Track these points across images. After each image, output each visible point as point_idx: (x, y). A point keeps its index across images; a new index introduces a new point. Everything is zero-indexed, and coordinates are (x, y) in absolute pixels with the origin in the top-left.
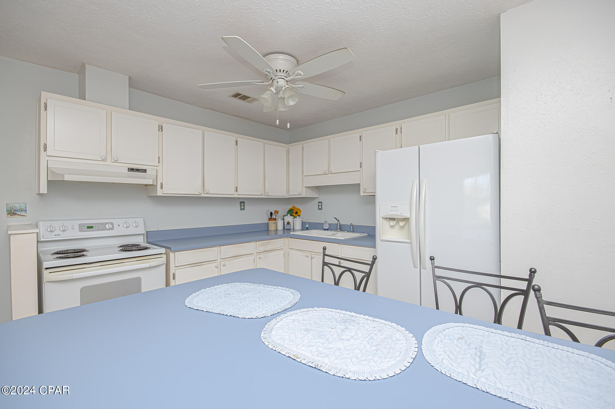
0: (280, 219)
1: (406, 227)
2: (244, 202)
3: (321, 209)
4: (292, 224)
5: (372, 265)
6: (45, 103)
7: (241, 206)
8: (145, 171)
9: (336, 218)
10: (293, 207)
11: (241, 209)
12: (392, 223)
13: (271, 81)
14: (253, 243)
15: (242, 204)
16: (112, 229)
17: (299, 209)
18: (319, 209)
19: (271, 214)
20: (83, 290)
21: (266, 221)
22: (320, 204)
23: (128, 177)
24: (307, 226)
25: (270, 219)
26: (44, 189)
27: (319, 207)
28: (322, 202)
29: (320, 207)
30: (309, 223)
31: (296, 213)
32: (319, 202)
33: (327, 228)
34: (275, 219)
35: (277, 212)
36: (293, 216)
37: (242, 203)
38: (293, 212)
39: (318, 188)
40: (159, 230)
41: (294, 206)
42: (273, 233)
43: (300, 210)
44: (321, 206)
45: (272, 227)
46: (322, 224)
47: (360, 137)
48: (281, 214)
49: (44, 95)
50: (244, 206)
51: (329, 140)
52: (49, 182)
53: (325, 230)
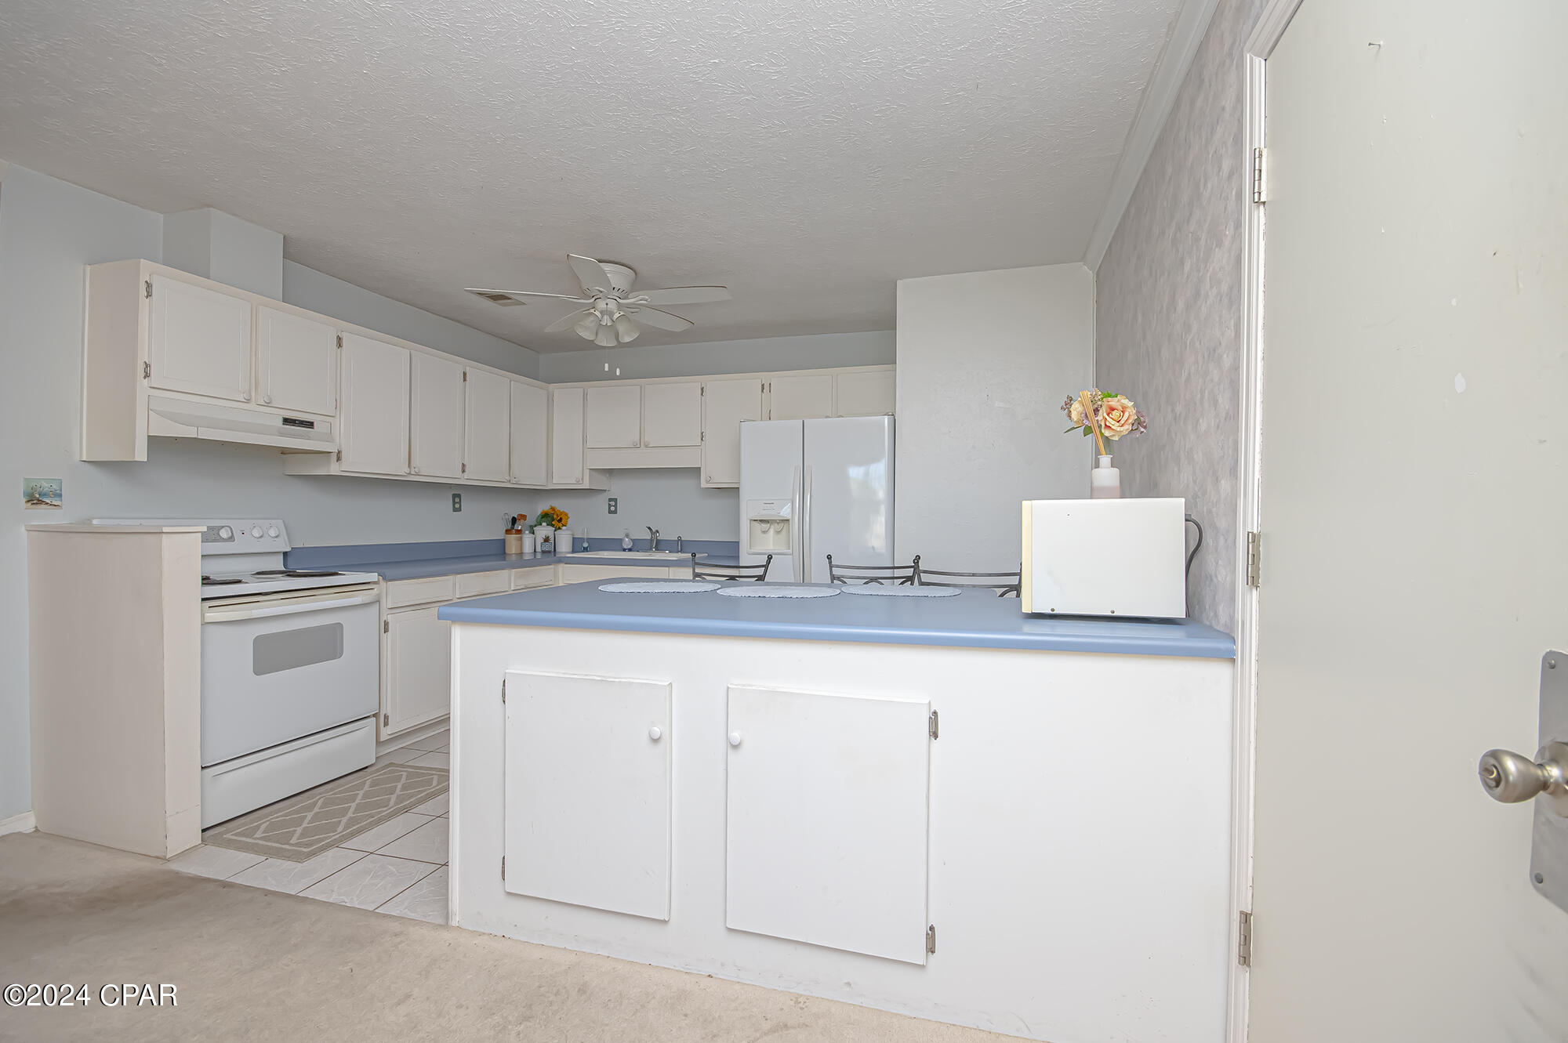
0: (527, 532)
1: (784, 532)
2: (459, 496)
3: (615, 512)
4: (552, 541)
5: (766, 567)
6: (146, 282)
7: (454, 503)
8: (310, 425)
9: (649, 528)
10: (553, 509)
11: (455, 510)
12: (765, 526)
13: (594, 299)
14: (507, 571)
15: (457, 500)
16: (231, 538)
17: (564, 512)
18: (610, 512)
19: (514, 520)
20: (259, 642)
21: (499, 534)
22: (613, 503)
23: (282, 434)
24: (586, 545)
25: (508, 532)
26: (141, 455)
27: (609, 508)
28: (616, 499)
29: (613, 509)
30: (589, 540)
31: (560, 520)
32: (610, 500)
33: (629, 547)
34: (519, 532)
35: (523, 517)
36: (553, 526)
37: (456, 495)
38: (553, 519)
39: (610, 472)
40: (305, 546)
41: (553, 505)
42: (514, 558)
43: (566, 515)
44: (616, 506)
45: (512, 547)
46: (621, 540)
47: (702, 389)
48: (531, 520)
49: (147, 269)
50: (460, 503)
51: (641, 387)
52: (152, 440)
53: (624, 550)
